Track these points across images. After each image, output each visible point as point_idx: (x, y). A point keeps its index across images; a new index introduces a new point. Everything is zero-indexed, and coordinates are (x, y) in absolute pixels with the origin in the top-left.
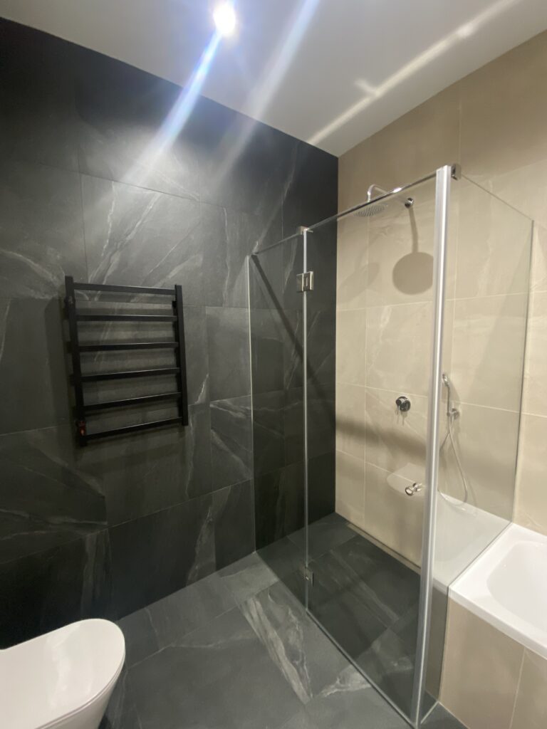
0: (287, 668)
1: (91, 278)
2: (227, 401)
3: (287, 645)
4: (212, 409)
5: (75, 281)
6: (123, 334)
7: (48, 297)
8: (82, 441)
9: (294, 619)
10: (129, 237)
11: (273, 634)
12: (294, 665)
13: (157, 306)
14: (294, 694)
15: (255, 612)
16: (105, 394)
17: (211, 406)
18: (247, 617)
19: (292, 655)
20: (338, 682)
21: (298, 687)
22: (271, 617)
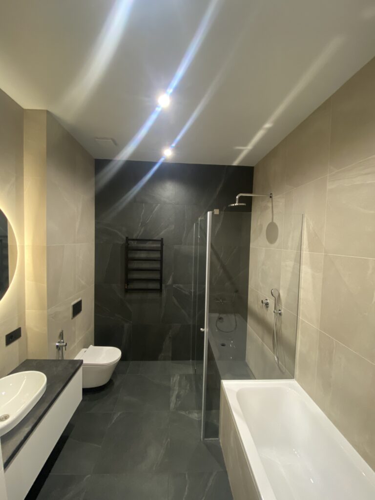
0: (173, 399)
1: (134, 237)
2: (181, 286)
3: (178, 393)
4: (174, 288)
5: (129, 238)
6: (143, 255)
7: (122, 243)
8: (127, 291)
9: (188, 388)
10: (148, 221)
11: (177, 388)
12: (176, 400)
13: (155, 245)
14: (169, 406)
15: (176, 379)
16: (136, 275)
17: (174, 286)
18: (172, 379)
19: (178, 397)
20: (187, 412)
21: (172, 405)
22: (180, 383)
